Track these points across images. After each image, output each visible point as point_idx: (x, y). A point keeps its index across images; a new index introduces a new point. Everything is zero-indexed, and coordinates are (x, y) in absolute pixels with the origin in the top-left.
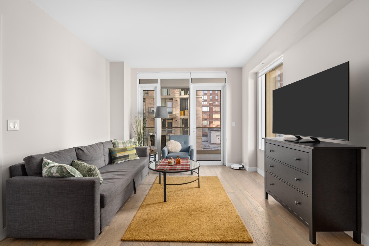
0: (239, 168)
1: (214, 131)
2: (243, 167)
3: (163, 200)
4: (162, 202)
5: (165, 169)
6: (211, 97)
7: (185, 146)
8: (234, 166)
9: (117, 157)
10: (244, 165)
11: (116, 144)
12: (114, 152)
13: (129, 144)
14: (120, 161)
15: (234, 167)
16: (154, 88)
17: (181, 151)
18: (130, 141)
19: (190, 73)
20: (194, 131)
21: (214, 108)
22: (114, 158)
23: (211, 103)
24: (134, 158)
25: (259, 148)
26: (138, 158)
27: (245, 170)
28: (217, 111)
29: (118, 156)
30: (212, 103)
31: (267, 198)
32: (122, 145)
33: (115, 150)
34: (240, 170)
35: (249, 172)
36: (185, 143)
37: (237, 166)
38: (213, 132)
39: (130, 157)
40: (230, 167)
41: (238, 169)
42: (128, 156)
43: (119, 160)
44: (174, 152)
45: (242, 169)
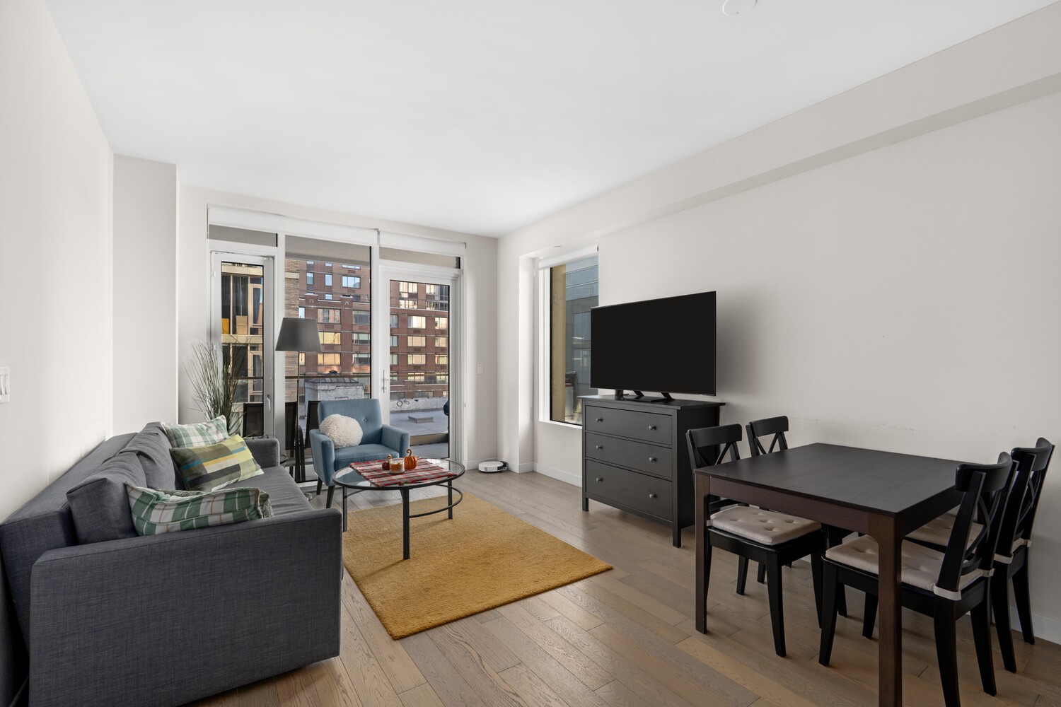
0: (499, 468)
1: (326, 385)
2: (505, 464)
3: (401, 556)
4: (402, 561)
5: (402, 481)
6: (310, 275)
7: (372, 429)
8: (486, 466)
9: (208, 475)
10: (504, 460)
11: (180, 437)
12: (193, 461)
13: (217, 433)
14: (217, 486)
15: (486, 468)
16: (262, 258)
17: (365, 441)
18: (218, 425)
19: (379, 233)
20: (384, 388)
21: (320, 311)
22: (198, 478)
23: (308, 294)
24: (252, 472)
25: (540, 420)
26: (261, 472)
27: (509, 471)
28: (331, 321)
29: (209, 472)
30: (312, 294)
31: (586, 508)
32: (200, 437)
33: (195, 455)
34: (501, 472)
35: (520, 474)
36: (367, 420)
37: (493, 466)
38: (326, 387)
39: (242, 471)
40: (476, 470)
41: (496, 470)
42: (236, 468)
43: (213, 482)
44: (346, 447)
45: (504, 469)
